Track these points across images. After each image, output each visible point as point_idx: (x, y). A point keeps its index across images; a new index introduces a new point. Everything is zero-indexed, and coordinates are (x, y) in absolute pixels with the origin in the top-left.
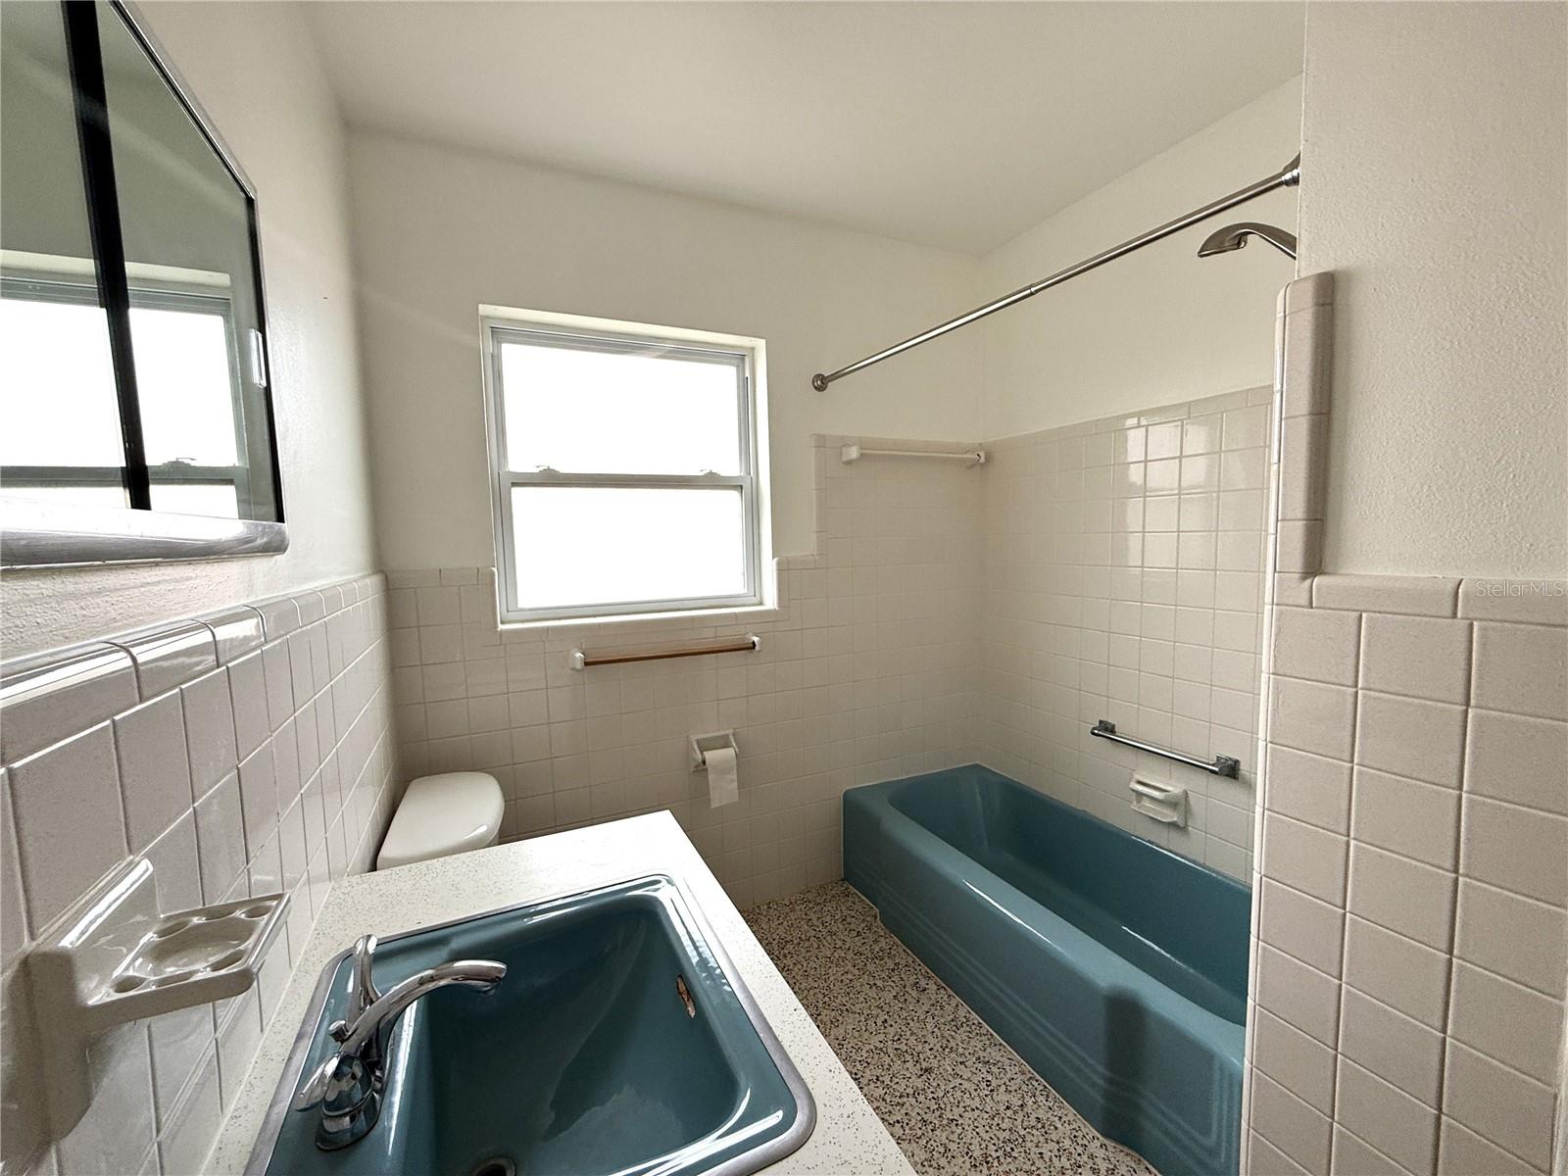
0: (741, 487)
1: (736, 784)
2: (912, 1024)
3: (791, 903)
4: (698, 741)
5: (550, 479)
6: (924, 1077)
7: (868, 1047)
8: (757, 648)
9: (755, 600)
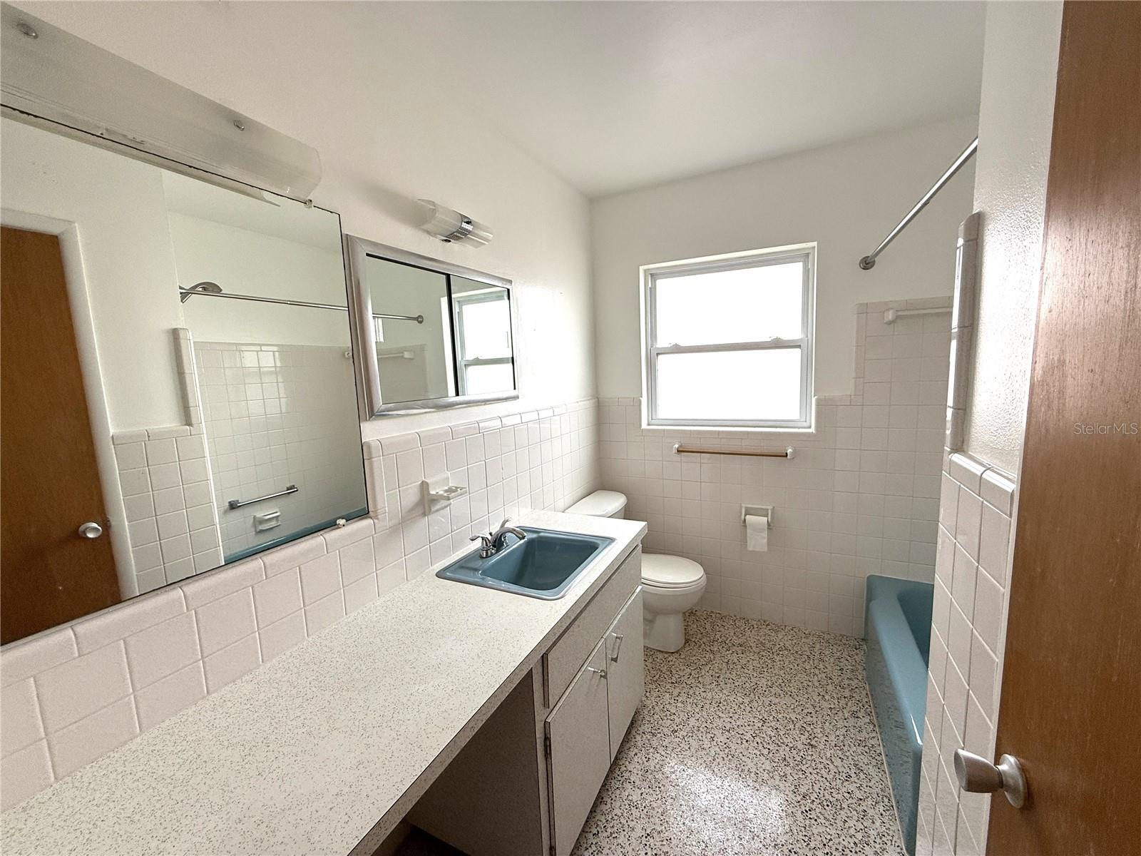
0: (800, 346)
1: (766, 540)
2: (827, 724)
3: (810, 634)
4: (746, 508)
5: (677, 349)
6: (807, 747)
7: (785, 715)
8: (788, 457)
9: (806, 424)
